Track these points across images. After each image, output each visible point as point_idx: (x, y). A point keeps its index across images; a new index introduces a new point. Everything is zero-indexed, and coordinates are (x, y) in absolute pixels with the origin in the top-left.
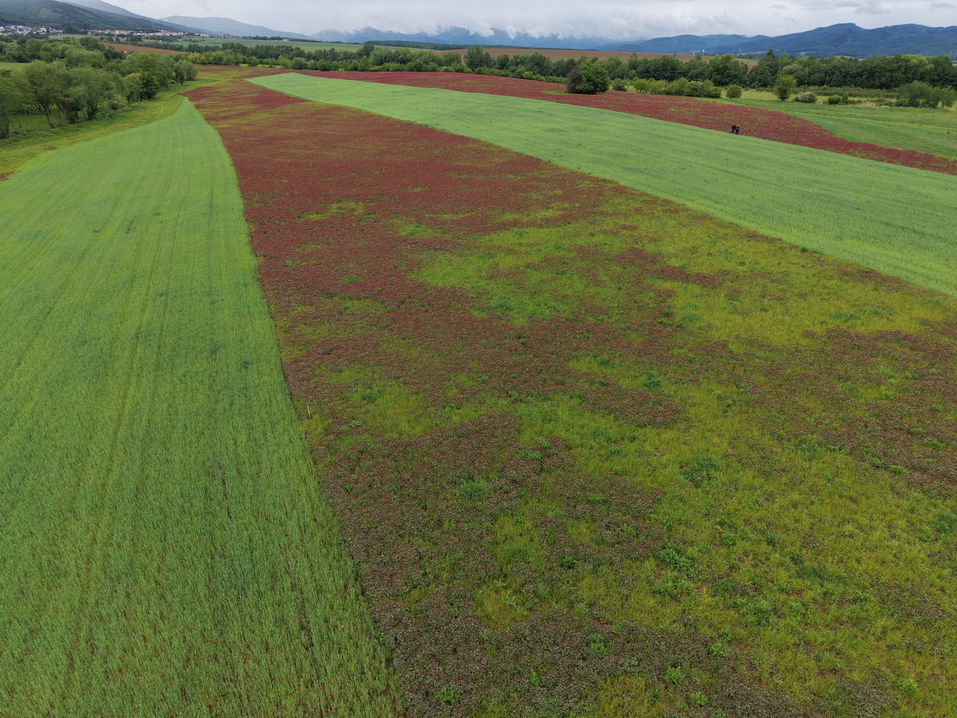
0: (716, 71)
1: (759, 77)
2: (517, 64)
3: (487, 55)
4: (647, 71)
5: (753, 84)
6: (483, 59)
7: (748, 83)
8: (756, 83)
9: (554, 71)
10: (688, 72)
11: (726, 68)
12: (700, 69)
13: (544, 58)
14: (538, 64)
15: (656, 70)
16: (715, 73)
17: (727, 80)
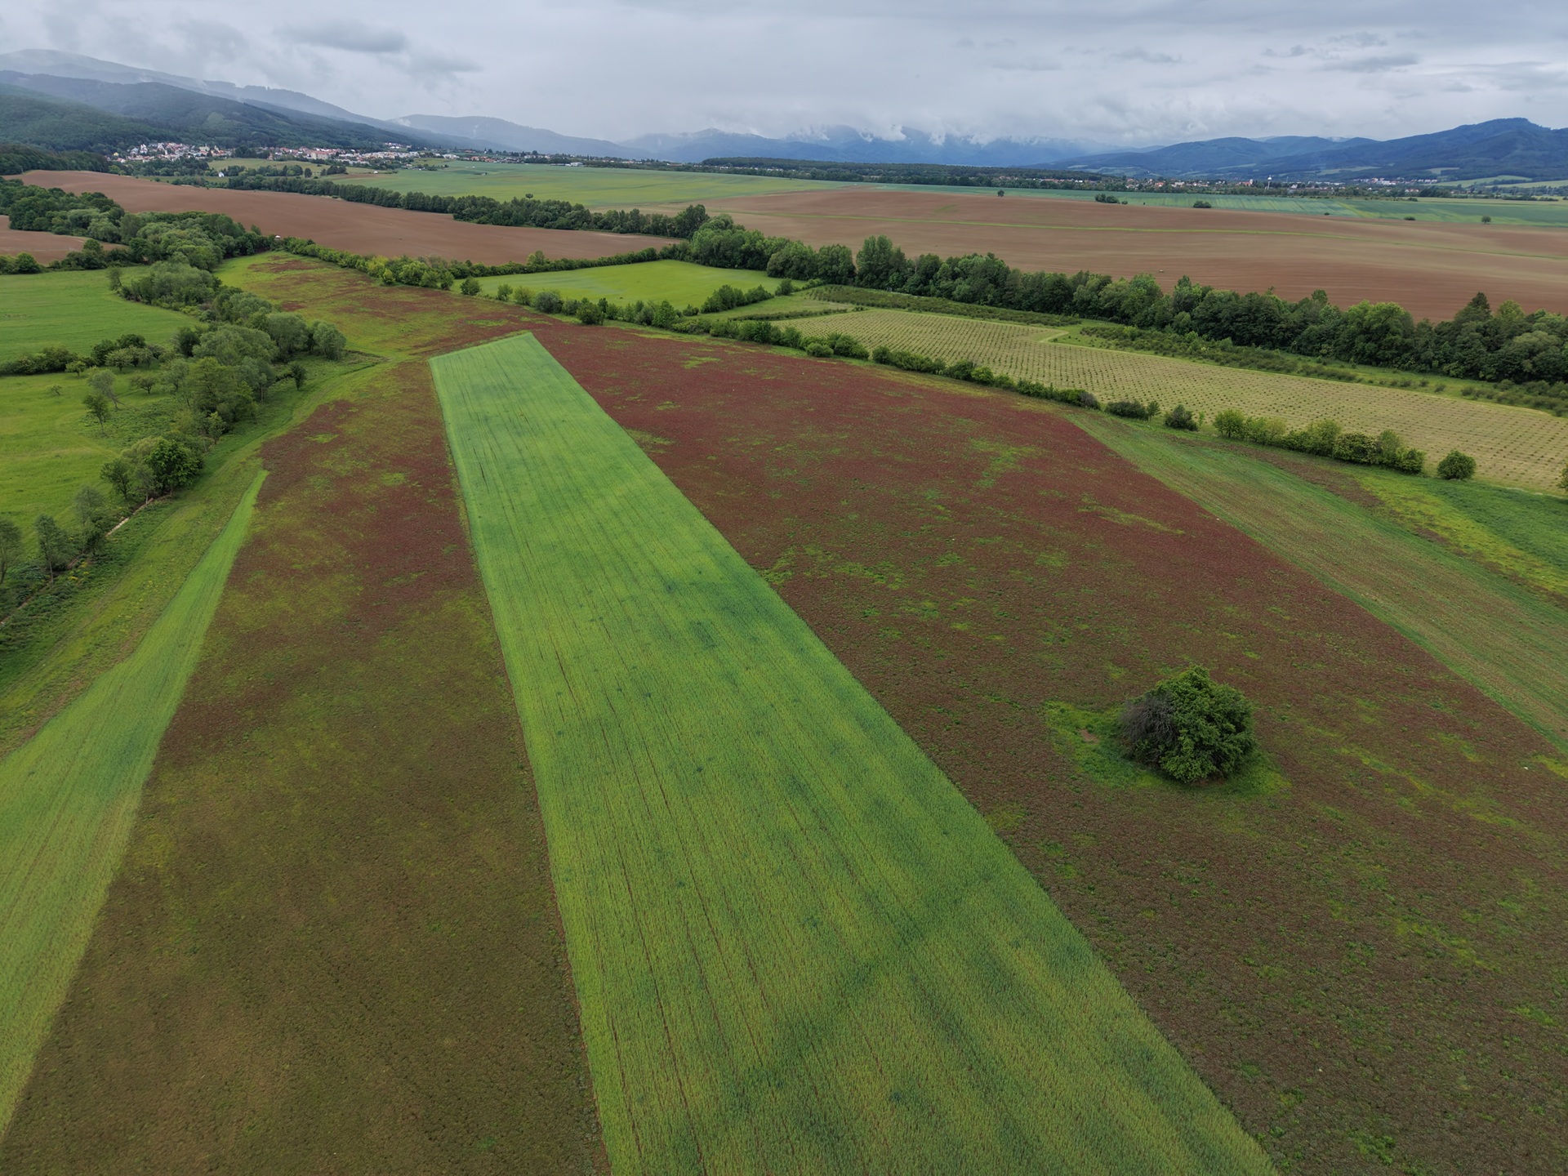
0: (1363, 333)
1: (1458, 354)
2: (955, 276)
3: (900, 256)
4: (1215, 318)
5: (1445, 367)
6: (891, 263)
7: (1435, 363)
8: (1454, 365)
9: (1026, 296)
10: (1302, 328)
11: (1386, 329)
12: (1328, 325)
13: (1007, 271)
14: (994, 281)
15: (1233, 319)
16: (1362, 337)
17: (1388, 354)
